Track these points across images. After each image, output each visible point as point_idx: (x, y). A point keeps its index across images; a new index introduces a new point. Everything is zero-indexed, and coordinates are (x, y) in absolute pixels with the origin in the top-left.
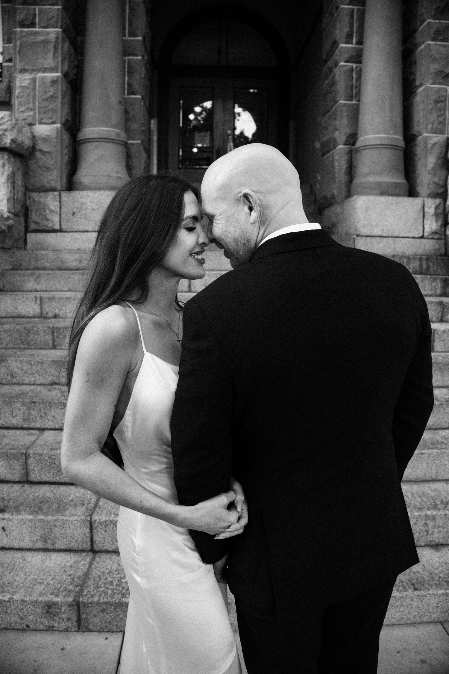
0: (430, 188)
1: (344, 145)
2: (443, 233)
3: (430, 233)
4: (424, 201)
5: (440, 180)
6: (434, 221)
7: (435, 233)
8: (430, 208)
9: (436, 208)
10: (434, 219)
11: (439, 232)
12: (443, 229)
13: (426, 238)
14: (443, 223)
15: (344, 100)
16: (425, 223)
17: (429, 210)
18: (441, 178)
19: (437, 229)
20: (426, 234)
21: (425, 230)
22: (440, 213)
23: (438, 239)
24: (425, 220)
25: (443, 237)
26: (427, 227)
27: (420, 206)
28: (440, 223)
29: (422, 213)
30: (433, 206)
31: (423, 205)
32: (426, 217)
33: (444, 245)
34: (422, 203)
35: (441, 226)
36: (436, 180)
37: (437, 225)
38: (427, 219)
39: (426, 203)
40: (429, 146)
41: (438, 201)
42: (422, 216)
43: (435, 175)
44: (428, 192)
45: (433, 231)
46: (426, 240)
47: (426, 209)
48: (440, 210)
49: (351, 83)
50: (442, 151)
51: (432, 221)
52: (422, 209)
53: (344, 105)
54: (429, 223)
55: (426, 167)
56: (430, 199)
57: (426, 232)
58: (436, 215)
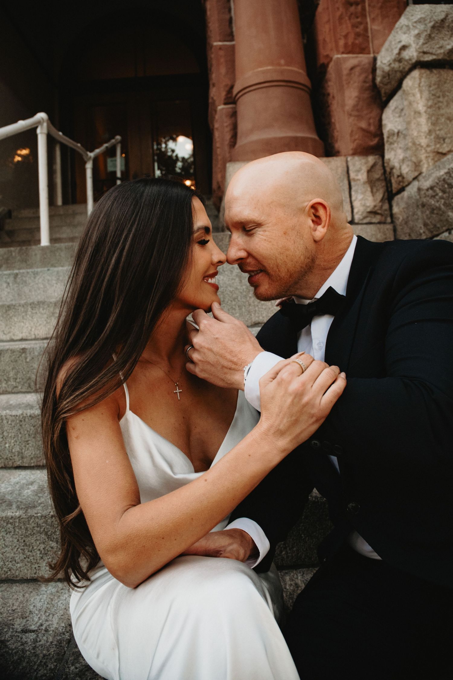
0: (355, 140)
1: (225, 104)
2: (388, 213)
3: (365, 214)
4: (347, 162)
5: (369, 124)
6: (369, 193)
7: (373, 213)
8: (358, 171)
9: (369, 172)
10: (369, 189)
11: (379, 212)
12: (386, 206)
13: (358, 224)
14: (386, 196)
15: (220, 41)
16: (353, 198)
17: (357, 175)
18: (371, 121)
19: (375, 206)
20: (357, 217)
21: (355, 211)
22: (378, 180)
23: (379, 223)
24: (353, 193)
25: (389, 220)
26: (356, 204)
27: (341, 170)
28: (379, 195)
29: (346, 182)
30: (364, 169)
31: (346, 169)
32: (353, 189)
33: (392, 232)
34: (345, 164)
35: (382, 200)
36: (363, 124)
37: (375, 200)
38: (356, 191)
39: (350, 164)
40: (345, 72)
41: (371, 159)
42: (347, 186)
43: (359, 117)
44: (352, 146)
45: (369, 210)
46: (360, 227)
47: (352, 175)
48: (378, 174)
49: (227, 17)
50: (366, 77)
51: (364, 193)
52: (345, 173)
53: (220, 48)
54: (360, 197)
55: (343, 106)
56: (356, 158)
57: (357, 213)
58: (371, 182)
